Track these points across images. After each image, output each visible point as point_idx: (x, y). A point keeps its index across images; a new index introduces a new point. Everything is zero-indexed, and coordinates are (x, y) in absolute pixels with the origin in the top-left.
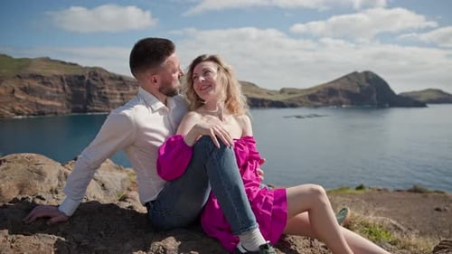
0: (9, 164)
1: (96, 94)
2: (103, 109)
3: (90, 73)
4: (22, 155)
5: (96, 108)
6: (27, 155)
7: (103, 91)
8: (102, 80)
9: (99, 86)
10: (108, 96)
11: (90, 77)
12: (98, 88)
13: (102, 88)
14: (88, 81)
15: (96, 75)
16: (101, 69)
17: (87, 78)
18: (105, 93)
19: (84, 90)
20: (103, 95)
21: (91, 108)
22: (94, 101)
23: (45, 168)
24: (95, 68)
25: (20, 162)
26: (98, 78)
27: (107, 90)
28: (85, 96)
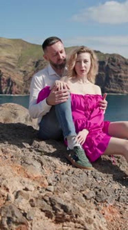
0: (3, 108)
1: (113, 77)
2: (118, 90)
3: (109, 59)
4: (10, 104)
5: (112, 89)
6: (12, 104)
7: (119, 74)
8: (119, 65)
9: (116, 71)
10: (123, 79)
11: (109, 62)
12: (115, 72)
13: (119, 72)
14: (107, 65)
15: (114, 61)
16: (119, 56)
17: (107, 63)
18: (120, 76)
19: (104, 73)
20: (119, 78)
21: (108, 89)
22: (111, 83)
23: (19, 112)
24: (113, 55)
25: (8, 107)
26: (115, 64)
27: (123, 74)
28: (104, 79)
